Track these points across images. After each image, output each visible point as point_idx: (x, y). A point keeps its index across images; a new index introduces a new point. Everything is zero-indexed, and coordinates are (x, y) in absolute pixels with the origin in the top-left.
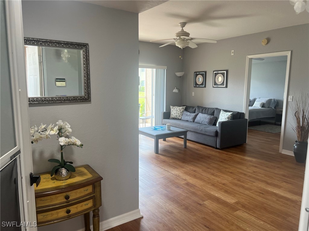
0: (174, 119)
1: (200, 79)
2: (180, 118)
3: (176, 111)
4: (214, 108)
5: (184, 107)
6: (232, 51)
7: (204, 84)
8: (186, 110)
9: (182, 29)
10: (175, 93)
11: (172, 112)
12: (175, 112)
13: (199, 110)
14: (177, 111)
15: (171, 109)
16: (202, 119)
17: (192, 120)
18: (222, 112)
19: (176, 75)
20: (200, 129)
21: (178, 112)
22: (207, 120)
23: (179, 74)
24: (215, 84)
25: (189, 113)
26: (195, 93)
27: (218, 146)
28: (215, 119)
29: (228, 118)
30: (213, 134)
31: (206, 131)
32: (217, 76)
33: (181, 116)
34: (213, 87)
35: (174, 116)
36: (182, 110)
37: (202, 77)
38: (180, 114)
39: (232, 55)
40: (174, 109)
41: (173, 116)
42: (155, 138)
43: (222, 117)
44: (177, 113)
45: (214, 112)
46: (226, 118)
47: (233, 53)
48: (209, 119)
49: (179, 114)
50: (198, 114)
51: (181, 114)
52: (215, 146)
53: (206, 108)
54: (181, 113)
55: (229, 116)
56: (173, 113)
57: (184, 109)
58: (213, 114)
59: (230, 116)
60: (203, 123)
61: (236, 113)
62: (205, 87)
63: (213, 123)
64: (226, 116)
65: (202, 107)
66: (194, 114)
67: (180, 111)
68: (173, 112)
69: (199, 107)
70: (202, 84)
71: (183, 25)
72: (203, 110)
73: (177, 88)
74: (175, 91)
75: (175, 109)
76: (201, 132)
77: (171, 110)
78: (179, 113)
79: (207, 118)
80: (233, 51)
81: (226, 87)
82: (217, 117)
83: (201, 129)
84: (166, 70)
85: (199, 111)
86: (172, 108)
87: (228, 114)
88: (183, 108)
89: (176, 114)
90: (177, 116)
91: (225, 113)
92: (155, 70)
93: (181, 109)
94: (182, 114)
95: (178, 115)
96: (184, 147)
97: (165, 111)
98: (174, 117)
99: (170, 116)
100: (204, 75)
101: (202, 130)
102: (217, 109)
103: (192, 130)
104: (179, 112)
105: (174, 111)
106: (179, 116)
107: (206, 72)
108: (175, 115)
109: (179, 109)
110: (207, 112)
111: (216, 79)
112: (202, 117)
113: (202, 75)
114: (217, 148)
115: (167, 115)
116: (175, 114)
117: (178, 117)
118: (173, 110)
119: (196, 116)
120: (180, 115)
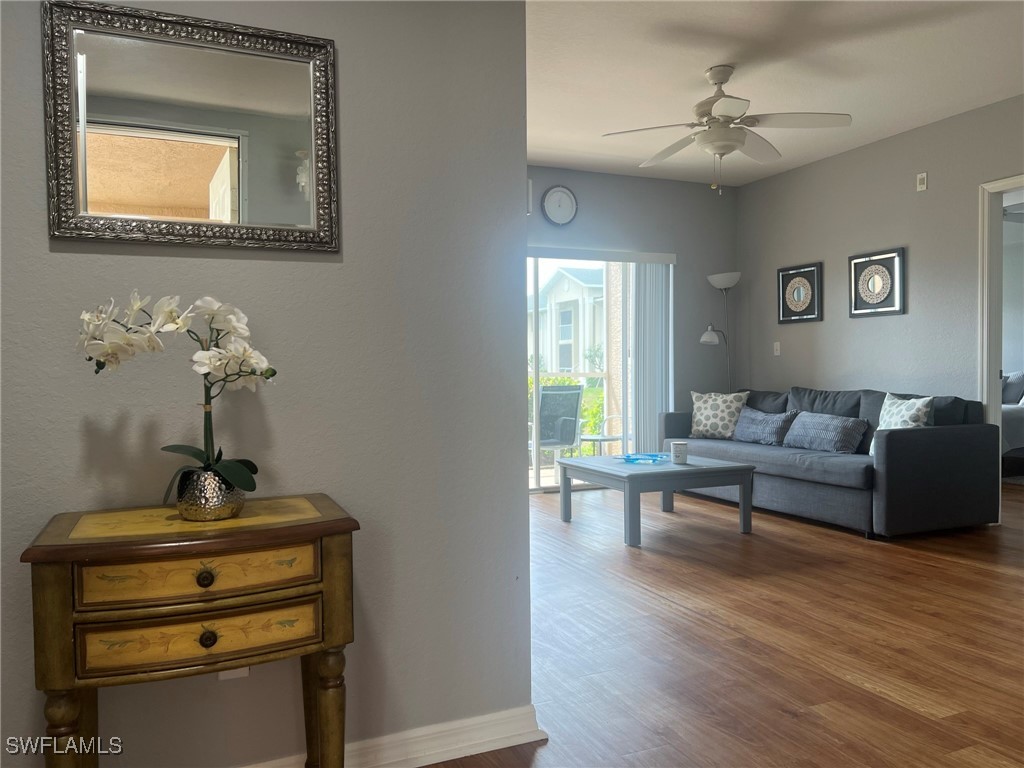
0: (704, 437)
1: (800, 294)
2: (729, 434)
3: (710, 410)
4: (856, 392)
5: (744, 395)
6: (919, 176)
7: (816, 308)
8: (752, 402)
9: (720, 89)
10: (707, 345)
11: (698, 414)
12: (710, 412)
13: (800, 401)
14: (715, 407)
15: (693, 404)
16: (812, 433)
17: (773, 439)
18: (887, 402)
19: (709, 283)
20: (804, 463)
21: (718, 412)
22: (831, 435)
23: (720, 280)
24: (859, 303)
25: (760, 416)
26: (782, 345)
27: (878, 527)
28: (863, 430)
29: (915, 419)
30: (855, 480)
31: (825, 471)
32: (863, 274)
33: (731, 426)
34: (853, 316)
35: (705, 425)
36: (735, 405)
37: (808, 285)
38: (727, 418)
39: (919, 189)
40: (706, 402)
41: (701, 428)
42: (627, 486)
43: (890, 417)
44: (715, 416)
45: (858, 405)
46: (905, 421)
47: (922, 182)
48: (839, 430)
49: (722, 419)
50: (796, 415)
51: (730, 421)
52: (864, 527)
53: (825, 395)
54: (731, 414)
55: (919, 410)
56: (702, 418)
57: (744, 401)
58: (854, 411)
59: (925, 410)
60: (814, 446)
61: (949, 401)
62: (821, 318)
63: (856, 444)
64: (904, 412)
65: (811, 390)
66: (778, 418)
67: (728, 407)
68: (702, 415)
69: (797, 391)
70: (809, 310)
71: (723, 73)
72: (818, 399)
73: (713, 330)
74: (709, 337)
75: (711, 402)
76: (809, 476)
77: (695, 407)
78: (725, 415)
79: (831, 427)
80: (925, 175)
81: (904, 310)
82: (870, 421)
83: (807, 463)
84: (675, 267)
85: (801, 406)
86: (698, 399)
87: (915, 404)
88: (739, 399)
89: (713, 420)
90: (715, 426)
91: (900, 402)
92: (632, 266)
93: (731, 402)
94: (733, 419)
95: (720, 424)
96: (740, 530)
97: (671, 410)
98: (707, 431)
99: (691, 427)
100: (816, 275)
101: (809, 469)
102: (867, 392)
103: (772, 471)
104: (723, 411)
105: (706, 408)
106: (726, 427)
107: (820, 266)
108: (709, 423)
109: (725, 402)
110: (829, 406)
111: (860, 287)
112: (812, 425)
113: (808, 276)
114: (873, 536)
115: (679, 425)
116: (708, 418)
117: (720, 429)
118: (703, 406)
119: (789, 422)
120: (726, 422)
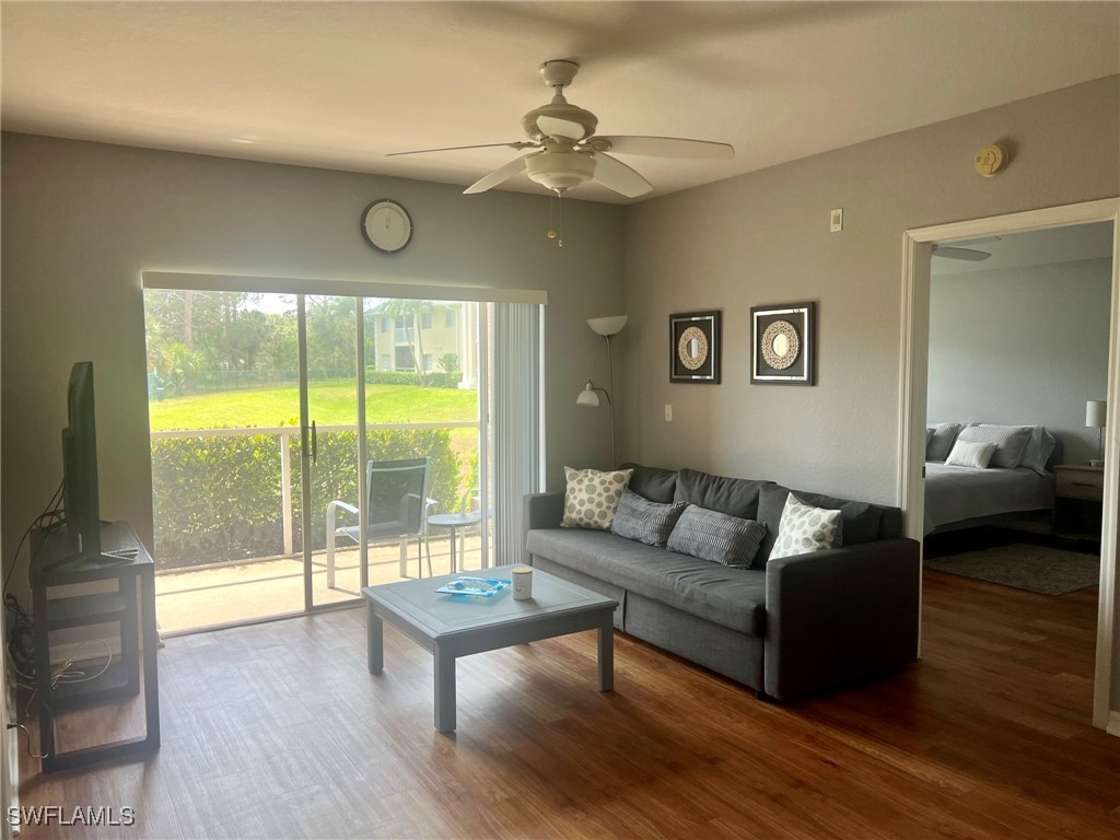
0: (583, 528)
1: (695, 348)
2: (607, 525)
3: (588, 493)
4: (753, 484)
5: (626, 473)
6: (833, 212)
7: (712, 371)
8: (634, 486)
9: (560, 96)
10: (584, 406)
11: (571, 496)
12: (584, 496)
13: (689, 488)
14: (591, 489)
15: (566, 483)
16: (700, 537)
17: (655, 539)
18: (790, 505)
19: (590, 329)
20: (683, 591)
21: (595, 496)
22: (723, 543)
23: (602, 325)
24: (763, 367)
25: (642, 504)
26: (675, 406)
27: (770, 687)
28: (760, 537)
29: (820, 538)
30: (744, 623)
31: (709, 606)
32: (767, 331)
33: (610, 513)
34: (754, 382)
35: (579, 512)
36: (617, 486)
37: (704, 337)
38: (605, 504)
39: (833, 229)
40: (580, 482)
41: (574, 515)
43: (791, 530)
44: (591, 501)
45: (755, 501)
46: (806, 539)
47: (836, 222)
48: (732, 536)
49: (599, 505)
50: (682, 509)
51: (608, 508)
52: (753, 684)
53: (718, 482)
54: (610, 499)
55: (824, 526)
56: (576, 502)
57: (627, 481)
58: (750, 511)
59: (831, 527)
60: (702, 555)
61: (862, 509)
62: (718, 380)
63: (752, 555)
64: (807, 526)
65: (704, 474)
66: (663, 510)
67: (607, 490)
68: (575, 498)
69: (687, 474)
70: (704, 369)
72: (709, 486)
73: (593, 389)
74: (587, 398)
75: (586, 482)
76: (690, 608)
77: (568, 487)
78: (603, 499)
79: (722, 532)
80: (840, 211)
81: (813, 380)
82: (770, 526)
83: (687, 591)
84: (546, 307)
85: (690, 495)
86: (573, 477)
87: (819, 517)
88: (619, 479)
89: (587, 506)
90: (590, 514)
91: (803, 508)
92: (490, 306)
93: (611, 483)
94: (613, 506)
95: (597, 511)
97: (543, 490)
98: (581, 519)
99: (562, 513)
100: (712, 324)
101: (690, 599)
102: (770, 486)
103: (647, 594)
104: (600, 495)
105: (580, 490)
106: (603, 515)
107: (718, 315)
108: (583, 509)
109: (603, 483)
110: (723, 499)
111: (763, 347)
112: (703, 527)
113: (704, 326)
114: (763, 696)
115: (548, 512)
116: (582, 503)
117: (596, 518)
118: (577, 487)
119: (674, 518)
120: (603, 509)
